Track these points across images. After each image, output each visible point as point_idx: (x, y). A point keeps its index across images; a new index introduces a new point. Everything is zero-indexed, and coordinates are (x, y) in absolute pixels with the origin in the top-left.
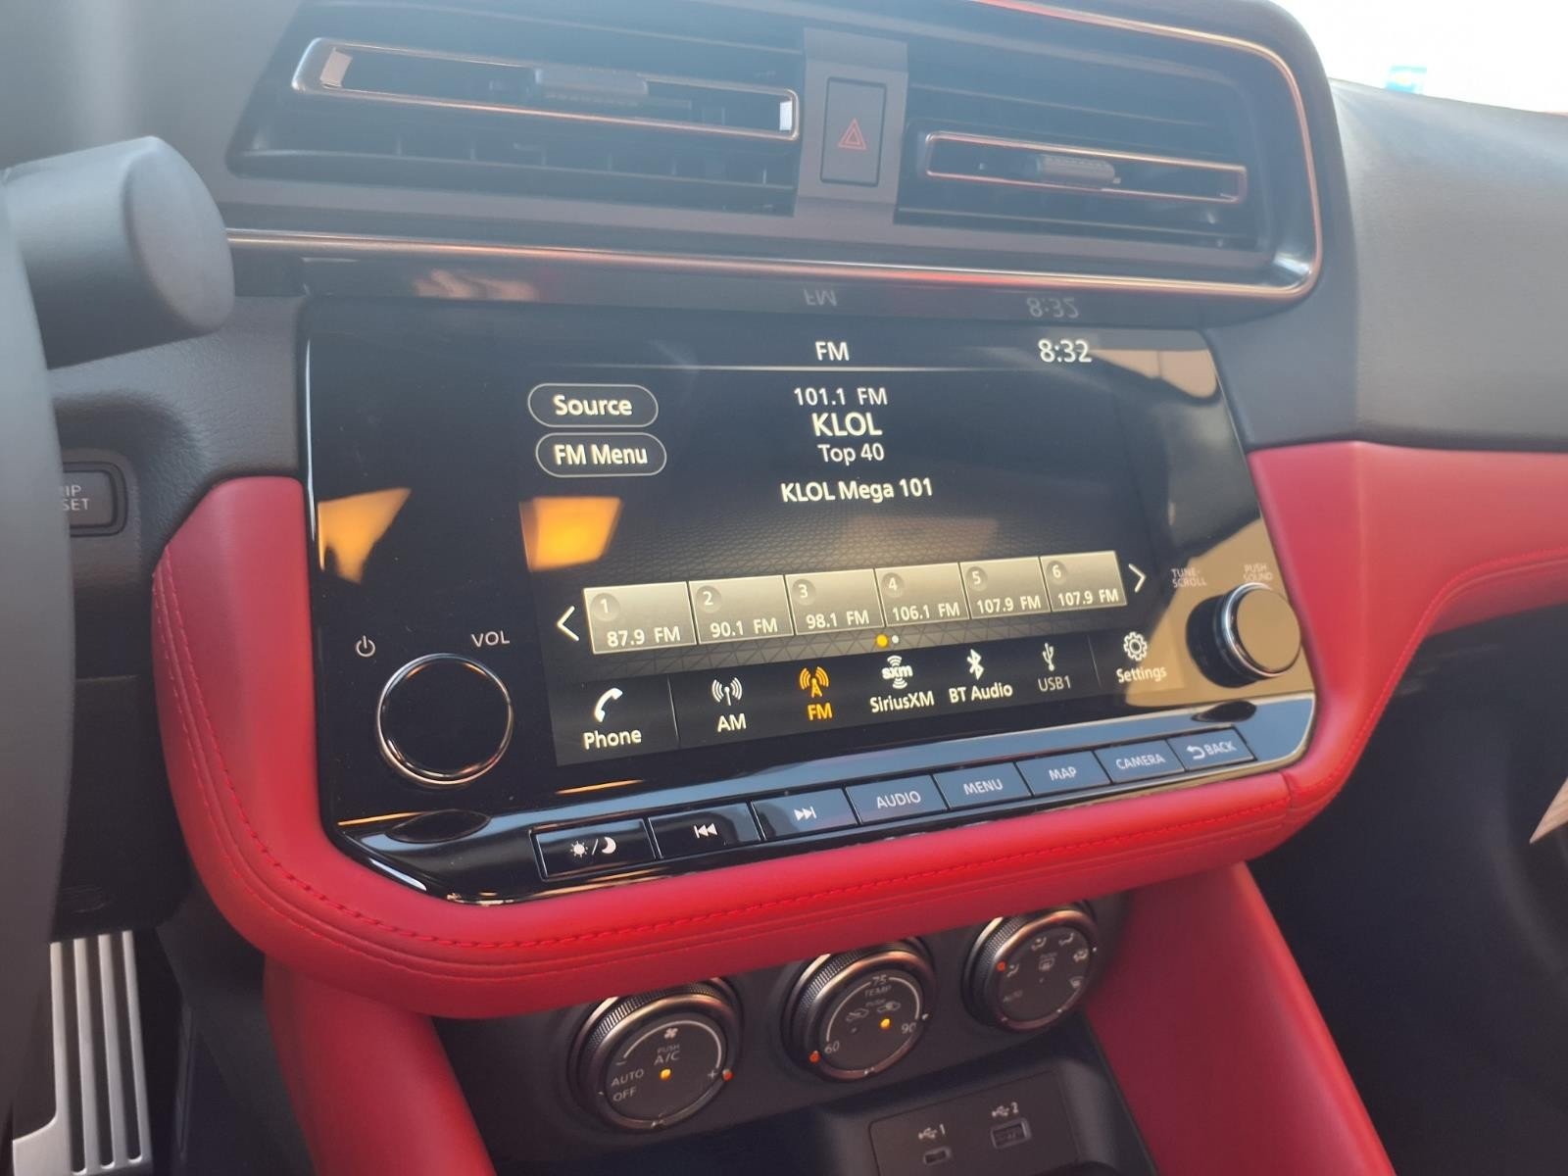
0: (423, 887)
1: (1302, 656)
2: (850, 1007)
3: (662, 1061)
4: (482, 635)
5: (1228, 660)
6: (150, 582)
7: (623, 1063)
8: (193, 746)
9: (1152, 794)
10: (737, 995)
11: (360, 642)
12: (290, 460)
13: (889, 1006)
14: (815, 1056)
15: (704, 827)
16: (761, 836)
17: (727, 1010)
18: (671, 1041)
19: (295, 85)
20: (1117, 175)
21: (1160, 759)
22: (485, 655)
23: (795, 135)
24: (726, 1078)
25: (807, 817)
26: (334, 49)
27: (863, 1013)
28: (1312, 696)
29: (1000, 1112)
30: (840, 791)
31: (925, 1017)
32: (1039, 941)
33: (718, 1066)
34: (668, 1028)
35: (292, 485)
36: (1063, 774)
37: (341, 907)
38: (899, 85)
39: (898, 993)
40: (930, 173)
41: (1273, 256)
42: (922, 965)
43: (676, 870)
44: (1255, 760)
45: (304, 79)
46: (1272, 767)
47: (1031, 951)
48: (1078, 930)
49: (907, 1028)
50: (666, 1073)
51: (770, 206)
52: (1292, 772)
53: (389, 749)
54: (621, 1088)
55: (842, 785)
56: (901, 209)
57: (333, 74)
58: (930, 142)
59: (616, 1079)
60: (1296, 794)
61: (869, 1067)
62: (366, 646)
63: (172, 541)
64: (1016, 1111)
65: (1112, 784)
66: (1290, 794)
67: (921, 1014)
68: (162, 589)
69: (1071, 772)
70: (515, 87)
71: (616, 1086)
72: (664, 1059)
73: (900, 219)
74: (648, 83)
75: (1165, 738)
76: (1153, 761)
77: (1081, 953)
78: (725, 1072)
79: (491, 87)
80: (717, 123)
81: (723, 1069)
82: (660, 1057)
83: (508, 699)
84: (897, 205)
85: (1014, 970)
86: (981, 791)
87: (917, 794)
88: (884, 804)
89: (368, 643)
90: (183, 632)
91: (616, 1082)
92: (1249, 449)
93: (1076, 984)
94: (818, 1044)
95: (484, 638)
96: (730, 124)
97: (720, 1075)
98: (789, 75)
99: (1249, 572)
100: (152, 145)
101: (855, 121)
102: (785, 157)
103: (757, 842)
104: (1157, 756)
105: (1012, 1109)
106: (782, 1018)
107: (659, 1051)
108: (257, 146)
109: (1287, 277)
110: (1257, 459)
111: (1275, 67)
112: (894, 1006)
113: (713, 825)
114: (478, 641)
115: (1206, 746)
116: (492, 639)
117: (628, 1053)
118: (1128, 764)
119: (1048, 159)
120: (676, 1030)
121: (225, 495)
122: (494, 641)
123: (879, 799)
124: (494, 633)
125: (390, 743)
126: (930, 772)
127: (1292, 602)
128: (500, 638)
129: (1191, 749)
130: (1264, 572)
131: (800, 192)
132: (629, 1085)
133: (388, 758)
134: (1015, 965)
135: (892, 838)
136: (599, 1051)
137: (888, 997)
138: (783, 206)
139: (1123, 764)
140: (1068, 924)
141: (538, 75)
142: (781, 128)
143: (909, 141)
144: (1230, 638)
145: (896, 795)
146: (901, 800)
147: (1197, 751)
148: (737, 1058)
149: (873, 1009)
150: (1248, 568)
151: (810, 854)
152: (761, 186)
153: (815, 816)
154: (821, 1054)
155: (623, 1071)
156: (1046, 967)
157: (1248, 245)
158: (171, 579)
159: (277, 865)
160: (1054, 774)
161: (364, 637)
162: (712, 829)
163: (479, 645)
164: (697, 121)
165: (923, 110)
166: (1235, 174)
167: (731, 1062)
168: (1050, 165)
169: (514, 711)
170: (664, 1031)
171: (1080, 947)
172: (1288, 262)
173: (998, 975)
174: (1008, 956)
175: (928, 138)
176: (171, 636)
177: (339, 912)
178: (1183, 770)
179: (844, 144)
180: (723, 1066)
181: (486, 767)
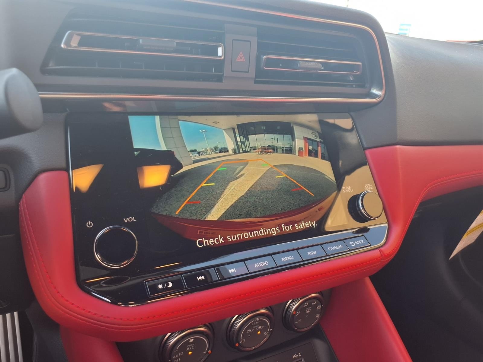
0: (110, 301)
1: (383, 212)
2: (248, 328)
3: (189, 349)
4: (127, 219)
5: (361, 214)
6: (18, 206)
7: (177, 351)
8: (34, 259)
9: (340, 258)
10: (212, 327)
11: (88, 223)
12: (64, 165)
13: (260, 327)
14: (237, 344)
15: (200, 277)
16: (219, 279)
17: (209, 332)
18: (192, 343)
19: (62, 46)
20: (322, 67)
21: (341, 247)
22: (128, 225)
23: (223, 57)
24: (209, 353)
25: (233, 272)
26: (75, 35)
27: (252, 330)
28: (387, 225)
29: (295, 356)
30: (243, 262)
31: (271, 330)
32: (306, 304)
33: (207, 349)
34: (191, 339)
35: (65, 173)
36: (312, 253)
37: (84, 310)
38: (254, 41)
39: (263, 323)
40: (265, 68)
41: (370, 90)
42: (270, 313)
43: (192, 291)
44: (370, 245)
45: (65, 44)
46: (376, 247)
47: (304, 307)
48: (318, 300)
49: (265, 334)
50: (190, 353)
51: (215, 79)
52: (382, 249)
53: (98, 257)
54: (176, 359)
55: (244, 260)
56: (256, 79)
57: (75, 42)
58: (265, 59)
59: (175, 356)
60: (383, 256)
61: (254, 347)
62: (90, 224)
63: (25, 193)
64: (300, 356)
65: (327, 255)
66: (381, 256)
67: (270, 329)
68: (22, 208)
69: (315, 252)
70: (134, 45)
71: (174, 358)
72: (190, 348)
73: (256, 82)
74: (176, 42)
75: (343, 240)
76: (339, 247)
77: (319, 307)
78: (209, 351)
79: (126, 45)
80: (198, 54)
81: (208, 351)
82: (188, 348)
83: (136, 239)
84: (255, 78)
85: (298, 313)
86: (287, 260)
87: (267, 262)
88: (257, 266)
89: (90, 223)
90: (29, 222)
91: (174, 357)
92: (365, 149)
93: (318, 316)
94: (238, 340)
95: (128, 220)
96: (202, 54)
97: (207, 352)
98: (220, 39)
99: (366, 187)
100: (14, 71)
101: (241, 52)
102: (220, 64)
103: (217, 281)
104: (340, 246)
105: (299, 355)
106: (226, 334)
107: (188, 346)
108: (50, 65)
109: (375, 96)
110: (367, 152)
111: (369, 32)
112: (262, 327)
113: (203, 276)
114: (126, 220)
115: (355, 242)
116: (130, 219)
117: (178, 347)
118: (332, 249)
119: (301, 63)
120: (193, 339)
121: (42, 177)
122: (131, 220)
123: (255, 264)
124: (131, 218)
125: (98, 255)
126: (271, 254)
127: (379, 196)
128: (133, 219)
129: (351, 243)
130: (371, 187)
131: (225, 75)
132: (178, 358)
133: (98, 260)
134: (299, 312)
135: (259, 277)
136: (168, 348)
137: (259, 325)
138: (220, 79)
139: (330, 249)
140: (314, 298)
141: (141, 41)
142: (218, 56)
143: (258, 59)
144: (361, 207)
145: (261, 263)
146: (262, 264)
147: (353, 244)
148: (212, 347)
149: (255, 329)
150: (366, 186)
151: (234, 284)
152: (212, 73)
153: (235, 271)
154: (239, 344)
155: (177, 353)
156: (308, 312)
157: (363, 86)
158: (25, 205)
159: (62, 297)
160: (309, 253)
161: (89, 221)
162: (203, 277)
163: (126, 222)
164: (192, 54)
165: (262, 48)
166: (358, 65)
167: (211, 348)
168: (302, 64)
169: (138, 243)
170: (189, 340)
171: (319, 305)
172: (375, 91)
173: (293, 315)
174: (296, 309)
175: (264, 57)
176: (26, 223)
177: (83, 311)
178: (349, 250)
179: (238, 59)
180: (208, 350)
181: (129, 262)
